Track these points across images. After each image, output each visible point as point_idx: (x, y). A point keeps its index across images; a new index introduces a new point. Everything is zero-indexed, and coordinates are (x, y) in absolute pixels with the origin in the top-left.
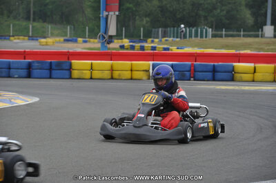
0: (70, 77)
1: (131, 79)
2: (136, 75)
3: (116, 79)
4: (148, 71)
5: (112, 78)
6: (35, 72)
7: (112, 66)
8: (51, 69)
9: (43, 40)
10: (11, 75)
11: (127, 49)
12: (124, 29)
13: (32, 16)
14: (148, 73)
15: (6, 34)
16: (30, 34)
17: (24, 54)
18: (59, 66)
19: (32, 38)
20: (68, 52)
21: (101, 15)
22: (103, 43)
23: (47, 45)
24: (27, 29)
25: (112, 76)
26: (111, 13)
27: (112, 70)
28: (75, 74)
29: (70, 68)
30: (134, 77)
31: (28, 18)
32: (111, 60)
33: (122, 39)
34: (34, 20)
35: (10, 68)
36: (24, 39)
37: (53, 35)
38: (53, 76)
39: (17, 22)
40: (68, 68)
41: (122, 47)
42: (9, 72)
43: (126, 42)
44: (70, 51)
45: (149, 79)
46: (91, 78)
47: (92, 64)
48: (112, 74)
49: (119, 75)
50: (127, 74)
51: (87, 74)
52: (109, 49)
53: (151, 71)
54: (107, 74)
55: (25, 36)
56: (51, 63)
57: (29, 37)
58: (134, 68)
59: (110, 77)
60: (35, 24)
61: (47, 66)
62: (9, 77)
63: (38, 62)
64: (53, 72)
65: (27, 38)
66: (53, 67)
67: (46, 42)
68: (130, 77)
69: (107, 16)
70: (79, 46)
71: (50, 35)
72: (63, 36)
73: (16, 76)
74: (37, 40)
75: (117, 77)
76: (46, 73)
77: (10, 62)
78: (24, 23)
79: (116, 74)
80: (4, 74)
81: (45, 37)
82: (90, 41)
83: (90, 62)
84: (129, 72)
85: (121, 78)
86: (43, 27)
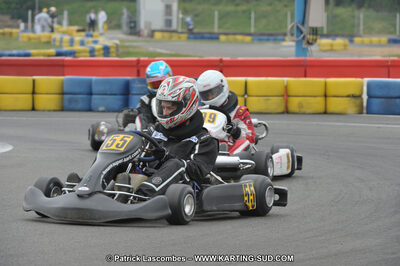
1: (325, 113)
2: (335, 104)
3: (294, 113)
4: (360, 97)
5: (287, 112)
7: (286, 88)
10: (93, 107)
14: (358, 101)
22: (299, 43)
25: (286, 107)
27: (286, 94)
30: (331, 108)
32: (305, 76)
35: (91, 94)
42: (90, 101)
45: (361, 113)
47: (246, 83)
48: (286, 102)
49: (301, 105)
50: (317, 104)
53: (365, 97)
54: (275, 104)
58: (331, 92)
59: (282, 109)
62: (90, 110)
68: (322, 109)
73: (101, 109)
77: (90, 82)
79: (294, 103)
80: (80, 105)
83: (243, 79)
84: (321, 99)
85: (303, 110)
86: (353, 17)
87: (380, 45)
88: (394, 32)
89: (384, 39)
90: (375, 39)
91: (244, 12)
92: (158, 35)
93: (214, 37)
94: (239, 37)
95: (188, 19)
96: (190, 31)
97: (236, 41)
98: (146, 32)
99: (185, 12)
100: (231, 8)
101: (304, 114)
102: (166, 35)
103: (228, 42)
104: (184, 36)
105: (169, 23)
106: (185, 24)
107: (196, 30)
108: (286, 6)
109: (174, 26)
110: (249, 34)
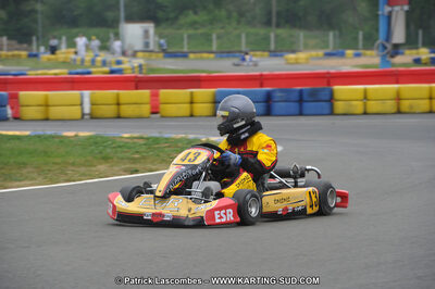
0: (332, 113)
1: (431, 112)
3: (405, 113)
5: (399, 112)
6: (277, 106)
7: (398, 93)
8: (301, 101)
9: (292, 56)
11: (426, 64)
12: (420, 32)
13: (274, 20)
15: (236, 49)
16: (272, 47)
17: (261, 80)
18: (314, 96)
19: (275, 54)
20: (328, 73)
21: (380, 13)
22: (383, 57)
23: (297, 63)
24: (267, 39)
25: (398, 109)
26: (397, 8)
27: (398, 98)
28: (339, 107)
29: (331, 99)
31: (268, 23)
32: (397, 83)
33: (417, 48)
34: (278, 26)
36: (262, 56)
37: (307, 47)
38: (305, 112)
39: (252, 30)
40: (327, 98)
41: (417, 61)
43: (424, 53)
44: (332, 71)
46: (365, 113)
47: (365, 90)
48: (398, 105)
49: (411, 106)
50: (424, 105)
51: (358, 107)
52: (393, 65)
54: (390, 106)
55: (264, 51)
56: (301, 91)
57: (270, 51)
59: (394, 110)
60: (280, 31)
61: (295, 96)
63: (282, 91)
64: (306, 105)
65: (266, 53)
66: (305, 97)
67: (296, 59)
68: (428, 109)
69: (390, 13)
70: (348, 63)
71: (302, 48)
72: (322, 48)
74: (281, 56)
75: (407, 110)
76: (294, 107)
78: (262, 31)
79: (405, 105)
81: (293, 52)
82: (365, 55)
83: (362, 87)
84: (427, 101)
85: (413, 111)
86: (291, 36)
87: (318, 58)
88: (327, 47)
89: (321, 53)
90: (314, 53)
91: (201, 34)
92: (140, 54)
93: (185, 55)
94: (205, 55)
95: (162, 41)
96: (164, 51)
97: (202, 58)
98: (130, 52)
99: (161, 36)
100: (191, 32)
101: (414, 113)
102: (147, 54)
103: (196, 59)
104: (161, 55)
105: (147, 44)
106: (160, 45)
107: (170, 50)
108: (235, 29)
109: (152, 47)
110: (212, 52)
